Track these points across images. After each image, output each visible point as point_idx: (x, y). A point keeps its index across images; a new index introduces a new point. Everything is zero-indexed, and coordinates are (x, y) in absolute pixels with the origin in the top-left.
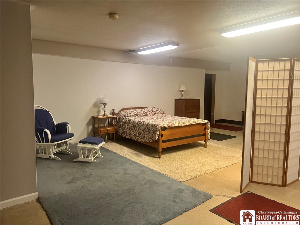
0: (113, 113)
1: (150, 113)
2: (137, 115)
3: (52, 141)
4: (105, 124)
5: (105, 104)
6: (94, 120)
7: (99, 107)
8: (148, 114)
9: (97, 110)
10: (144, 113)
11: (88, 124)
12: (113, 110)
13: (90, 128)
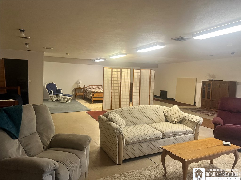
0: (84, 87)
1: (101, 88)
2: (94, 88)
3: (54, 95)
4: (80, 92)
5: (80, 83)
6: (75, 90)
7: (78, 84)
8: (100, 88)
9: (77, 85)
10: (98, 88)
11: (73, 91)
12: (85, 86)
13: (74, 93)
